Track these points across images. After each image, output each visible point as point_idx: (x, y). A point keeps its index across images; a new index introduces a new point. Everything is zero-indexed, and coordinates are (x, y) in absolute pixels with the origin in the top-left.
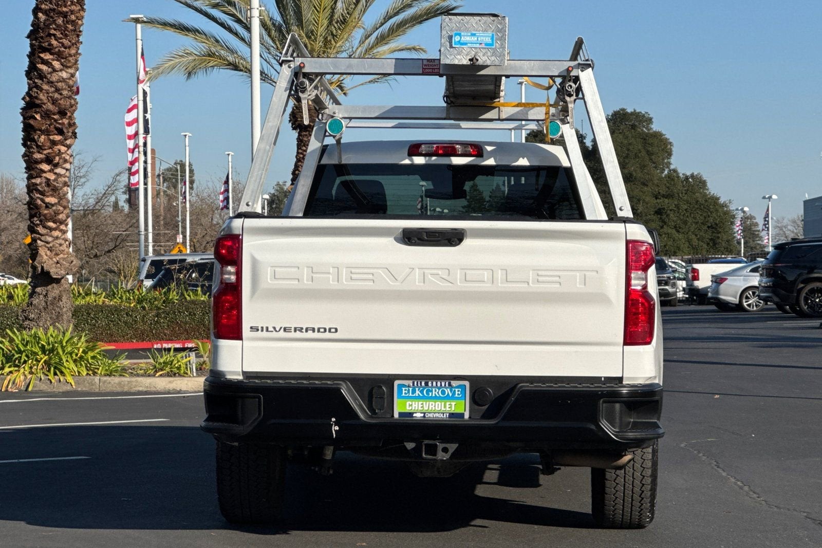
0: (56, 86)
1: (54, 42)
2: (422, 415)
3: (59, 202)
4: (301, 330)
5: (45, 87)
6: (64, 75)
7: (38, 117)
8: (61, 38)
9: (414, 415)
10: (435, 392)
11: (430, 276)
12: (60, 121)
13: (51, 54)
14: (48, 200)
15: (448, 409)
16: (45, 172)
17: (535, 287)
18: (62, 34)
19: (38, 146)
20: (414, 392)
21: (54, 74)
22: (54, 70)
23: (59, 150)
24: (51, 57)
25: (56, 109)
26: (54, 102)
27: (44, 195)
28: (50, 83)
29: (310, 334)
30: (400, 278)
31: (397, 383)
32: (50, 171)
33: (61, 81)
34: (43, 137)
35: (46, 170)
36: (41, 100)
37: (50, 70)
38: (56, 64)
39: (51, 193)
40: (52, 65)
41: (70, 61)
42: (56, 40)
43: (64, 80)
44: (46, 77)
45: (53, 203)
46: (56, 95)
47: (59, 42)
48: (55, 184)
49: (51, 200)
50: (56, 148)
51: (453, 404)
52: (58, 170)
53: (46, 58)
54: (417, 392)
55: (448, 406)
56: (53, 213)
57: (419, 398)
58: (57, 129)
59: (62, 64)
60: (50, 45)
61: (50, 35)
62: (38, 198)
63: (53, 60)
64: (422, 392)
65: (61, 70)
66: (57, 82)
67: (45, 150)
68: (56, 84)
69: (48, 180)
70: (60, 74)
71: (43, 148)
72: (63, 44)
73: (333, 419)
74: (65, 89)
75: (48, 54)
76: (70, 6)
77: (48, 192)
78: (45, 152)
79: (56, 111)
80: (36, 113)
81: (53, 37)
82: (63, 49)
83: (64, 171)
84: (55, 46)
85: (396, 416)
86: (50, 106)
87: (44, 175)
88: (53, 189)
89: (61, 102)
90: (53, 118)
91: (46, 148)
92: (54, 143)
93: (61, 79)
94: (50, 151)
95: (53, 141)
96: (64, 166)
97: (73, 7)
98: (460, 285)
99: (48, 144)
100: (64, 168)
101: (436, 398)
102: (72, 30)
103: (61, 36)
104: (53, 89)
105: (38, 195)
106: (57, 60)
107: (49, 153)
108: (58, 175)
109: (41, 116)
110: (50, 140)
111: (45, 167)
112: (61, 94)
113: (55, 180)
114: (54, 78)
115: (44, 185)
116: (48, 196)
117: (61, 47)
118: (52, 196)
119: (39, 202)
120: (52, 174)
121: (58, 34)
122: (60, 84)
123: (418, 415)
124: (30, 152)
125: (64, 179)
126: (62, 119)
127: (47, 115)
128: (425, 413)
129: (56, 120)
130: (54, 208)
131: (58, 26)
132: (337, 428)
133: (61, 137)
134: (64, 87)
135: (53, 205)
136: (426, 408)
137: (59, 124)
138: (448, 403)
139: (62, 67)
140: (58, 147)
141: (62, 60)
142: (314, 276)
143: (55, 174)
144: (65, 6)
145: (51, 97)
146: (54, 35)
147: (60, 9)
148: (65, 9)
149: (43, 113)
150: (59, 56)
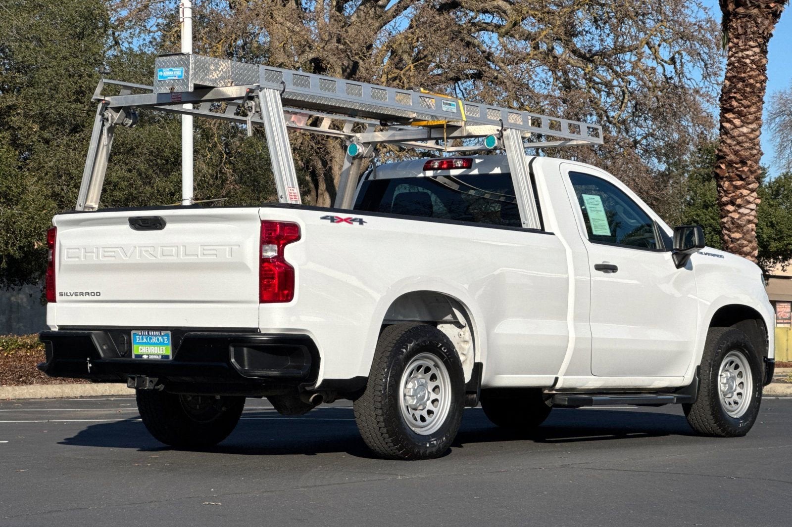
0: (737, 140)
1: (735, 103)
2: (147, 357)
3: (743, 237)
4: (82, 294)
5: (729, 141)
6: (745, 130)
7: (723, 166)
8: (741, 100)
9: (143, 357)
10: (154, 340)
11: (144, 252)
12: (741, 169)
13: (734, 113)
14: (733, 235)
15: (161, 352)
16: (731, 212)
17: (202, 259)
18: (742, 96)
19: (724, 191)
20: (143, 339)
21: (735, 130)
22: (736, 127)
23: (741, 193)
24: (733, 116)
25: (738, 160)
26: (736, 153)
27: (730, 232)
28: (733, 137)
29: (87, 298)
30: (128, 255)
31: (133, 332)
32: (734, 211)
33: (741, 136)
34: (726, 183)
35: (731, 210)
36: (724, 152)
37: (732, 127)
38: (737, 122)
39: (735, 229)
40: (733, 123)
41: (748, 118)
42: (736, 101)
43: (744, 135)
44: (729, 134)
45: (737, 238)
46: (738, 148)
47: (740, 103)
48: (739, 222)
49: (737, 235)
50: (738, 192)
51: (164, 348)
52: (742, 210)
53: (728, 117)
54: (145, 339)
55: (161, 350)
56: (738, 246)
57: (145, 343)
58: (738, 175)
59: (742, 121)
60: (731, 106)
61: (731, 98)
62: (726, 234)
63: (734, 118)
64: (147, 339)
65: (742, 126)
66: (739, 137)
67: (730, 193)
68: (737, 138)
69: (733, 218)
70: (741, 129)
71: (728, 192)
72: (743, 105)
73: (88, 359)
74: (746, 142)
75: (731, 113)
76: (749, 72)
77: (733, 229)
78: (730, 195)
79: (738, 161)
80: (722, 163)
81: (733, 99)
82: (742, 109)
83: (749, 211)
84: (735, 106)
85: (133, 357)
86: (732, 157)
87: (730, 215)
88: (737, 227)
89: (742, 153)
90: (735, 167)
91: (730, 192)
92: (737, 188)
93: (742, 134)
94: (733, 194)
95: (736, 186)
96: (748, 206)
97: (752, 73)
98: (161, 259)
99: (732, 188)
100: (748, 208)
101: (154, 344)
102: (751, 92)
103: (742, 98)
104: (735, 143)
105: (726, 232)
106: (738, 118)
107: (732, 196)
108: (742, 215)
109: (726, 166)
110: (733, 185)
111: (730, 208)
112: (742, 146)
113: (738, 219)
114: (736, 133)
115: (729, 223)
116: (734, 233)
117: (740, 107)
118: (737, 232)
119: (726, 237)
120: (736, 214)
121: (738, 96)
122: (741, 138)
123: (145, 357)
124: (720, 196)
125: (747, 217)
126: (742, 167)
127: (730, 164)
128: (148, 355)
129: (737, 169)
130: (739, 242)
131: (739, 90)
132: (90, 365)
133: (743, 182)
134: (745, 140)
135: (738, 240)
136: (149, 352)
137: (740, 171)
138: (161, 348)
139: (742, 124)
140: (740, 191)
141: (743, 118)
142: (87, 254)
143: (739, 213)
144: (745, 73)
145: (733, 149)
146: (735, 98)
147: (739, 75)
148: (743, 75)
149: (727, 163)
150: (739, 114)
